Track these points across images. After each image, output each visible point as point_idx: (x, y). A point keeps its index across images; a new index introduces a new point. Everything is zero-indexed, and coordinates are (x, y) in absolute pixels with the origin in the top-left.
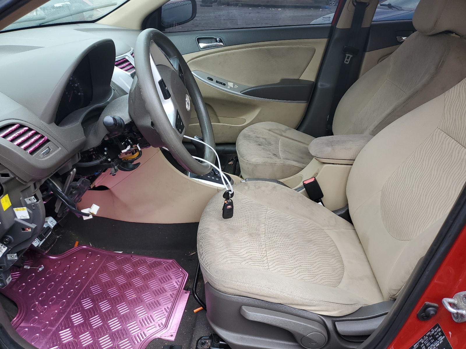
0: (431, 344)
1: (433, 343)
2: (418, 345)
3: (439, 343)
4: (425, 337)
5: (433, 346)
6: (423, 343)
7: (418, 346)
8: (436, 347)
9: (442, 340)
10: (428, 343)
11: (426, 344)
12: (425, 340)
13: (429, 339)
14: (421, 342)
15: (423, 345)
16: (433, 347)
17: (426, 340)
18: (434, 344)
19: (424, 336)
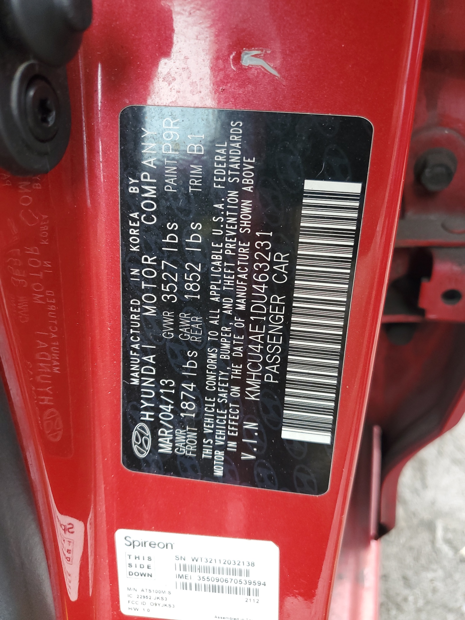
0: (207, 263)
1: (209, 238)
2: (145, 352)
3: (243, 195)
4: (135, 272)
5: (226, 258)
6: (161, 306)
7: (150, 359)
8: (251, 238)
9: (245, 153)
10: (181, 277)
11: (182, 292)
12: (153, 281)
13: (169, 256)
14: (144, 320)
15: (168, 319)
16: (234, 259)
17: (158, 281)
18: (220, 239)
19: (126, 278)
